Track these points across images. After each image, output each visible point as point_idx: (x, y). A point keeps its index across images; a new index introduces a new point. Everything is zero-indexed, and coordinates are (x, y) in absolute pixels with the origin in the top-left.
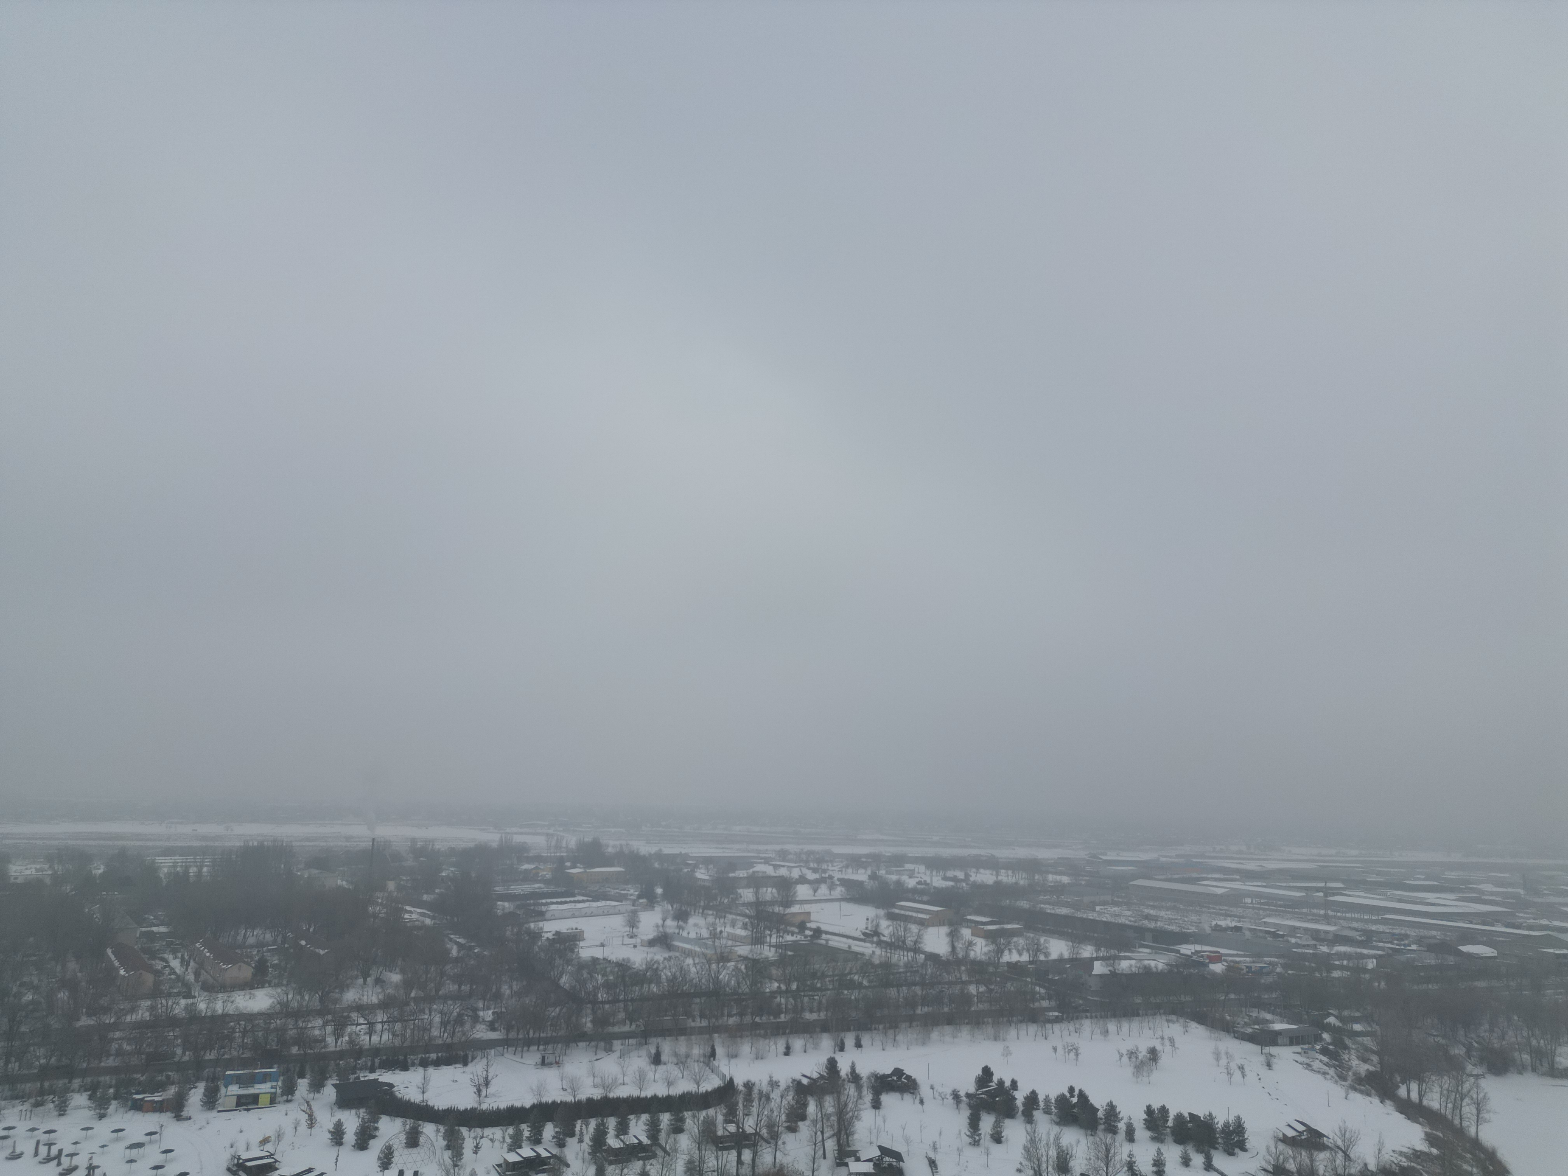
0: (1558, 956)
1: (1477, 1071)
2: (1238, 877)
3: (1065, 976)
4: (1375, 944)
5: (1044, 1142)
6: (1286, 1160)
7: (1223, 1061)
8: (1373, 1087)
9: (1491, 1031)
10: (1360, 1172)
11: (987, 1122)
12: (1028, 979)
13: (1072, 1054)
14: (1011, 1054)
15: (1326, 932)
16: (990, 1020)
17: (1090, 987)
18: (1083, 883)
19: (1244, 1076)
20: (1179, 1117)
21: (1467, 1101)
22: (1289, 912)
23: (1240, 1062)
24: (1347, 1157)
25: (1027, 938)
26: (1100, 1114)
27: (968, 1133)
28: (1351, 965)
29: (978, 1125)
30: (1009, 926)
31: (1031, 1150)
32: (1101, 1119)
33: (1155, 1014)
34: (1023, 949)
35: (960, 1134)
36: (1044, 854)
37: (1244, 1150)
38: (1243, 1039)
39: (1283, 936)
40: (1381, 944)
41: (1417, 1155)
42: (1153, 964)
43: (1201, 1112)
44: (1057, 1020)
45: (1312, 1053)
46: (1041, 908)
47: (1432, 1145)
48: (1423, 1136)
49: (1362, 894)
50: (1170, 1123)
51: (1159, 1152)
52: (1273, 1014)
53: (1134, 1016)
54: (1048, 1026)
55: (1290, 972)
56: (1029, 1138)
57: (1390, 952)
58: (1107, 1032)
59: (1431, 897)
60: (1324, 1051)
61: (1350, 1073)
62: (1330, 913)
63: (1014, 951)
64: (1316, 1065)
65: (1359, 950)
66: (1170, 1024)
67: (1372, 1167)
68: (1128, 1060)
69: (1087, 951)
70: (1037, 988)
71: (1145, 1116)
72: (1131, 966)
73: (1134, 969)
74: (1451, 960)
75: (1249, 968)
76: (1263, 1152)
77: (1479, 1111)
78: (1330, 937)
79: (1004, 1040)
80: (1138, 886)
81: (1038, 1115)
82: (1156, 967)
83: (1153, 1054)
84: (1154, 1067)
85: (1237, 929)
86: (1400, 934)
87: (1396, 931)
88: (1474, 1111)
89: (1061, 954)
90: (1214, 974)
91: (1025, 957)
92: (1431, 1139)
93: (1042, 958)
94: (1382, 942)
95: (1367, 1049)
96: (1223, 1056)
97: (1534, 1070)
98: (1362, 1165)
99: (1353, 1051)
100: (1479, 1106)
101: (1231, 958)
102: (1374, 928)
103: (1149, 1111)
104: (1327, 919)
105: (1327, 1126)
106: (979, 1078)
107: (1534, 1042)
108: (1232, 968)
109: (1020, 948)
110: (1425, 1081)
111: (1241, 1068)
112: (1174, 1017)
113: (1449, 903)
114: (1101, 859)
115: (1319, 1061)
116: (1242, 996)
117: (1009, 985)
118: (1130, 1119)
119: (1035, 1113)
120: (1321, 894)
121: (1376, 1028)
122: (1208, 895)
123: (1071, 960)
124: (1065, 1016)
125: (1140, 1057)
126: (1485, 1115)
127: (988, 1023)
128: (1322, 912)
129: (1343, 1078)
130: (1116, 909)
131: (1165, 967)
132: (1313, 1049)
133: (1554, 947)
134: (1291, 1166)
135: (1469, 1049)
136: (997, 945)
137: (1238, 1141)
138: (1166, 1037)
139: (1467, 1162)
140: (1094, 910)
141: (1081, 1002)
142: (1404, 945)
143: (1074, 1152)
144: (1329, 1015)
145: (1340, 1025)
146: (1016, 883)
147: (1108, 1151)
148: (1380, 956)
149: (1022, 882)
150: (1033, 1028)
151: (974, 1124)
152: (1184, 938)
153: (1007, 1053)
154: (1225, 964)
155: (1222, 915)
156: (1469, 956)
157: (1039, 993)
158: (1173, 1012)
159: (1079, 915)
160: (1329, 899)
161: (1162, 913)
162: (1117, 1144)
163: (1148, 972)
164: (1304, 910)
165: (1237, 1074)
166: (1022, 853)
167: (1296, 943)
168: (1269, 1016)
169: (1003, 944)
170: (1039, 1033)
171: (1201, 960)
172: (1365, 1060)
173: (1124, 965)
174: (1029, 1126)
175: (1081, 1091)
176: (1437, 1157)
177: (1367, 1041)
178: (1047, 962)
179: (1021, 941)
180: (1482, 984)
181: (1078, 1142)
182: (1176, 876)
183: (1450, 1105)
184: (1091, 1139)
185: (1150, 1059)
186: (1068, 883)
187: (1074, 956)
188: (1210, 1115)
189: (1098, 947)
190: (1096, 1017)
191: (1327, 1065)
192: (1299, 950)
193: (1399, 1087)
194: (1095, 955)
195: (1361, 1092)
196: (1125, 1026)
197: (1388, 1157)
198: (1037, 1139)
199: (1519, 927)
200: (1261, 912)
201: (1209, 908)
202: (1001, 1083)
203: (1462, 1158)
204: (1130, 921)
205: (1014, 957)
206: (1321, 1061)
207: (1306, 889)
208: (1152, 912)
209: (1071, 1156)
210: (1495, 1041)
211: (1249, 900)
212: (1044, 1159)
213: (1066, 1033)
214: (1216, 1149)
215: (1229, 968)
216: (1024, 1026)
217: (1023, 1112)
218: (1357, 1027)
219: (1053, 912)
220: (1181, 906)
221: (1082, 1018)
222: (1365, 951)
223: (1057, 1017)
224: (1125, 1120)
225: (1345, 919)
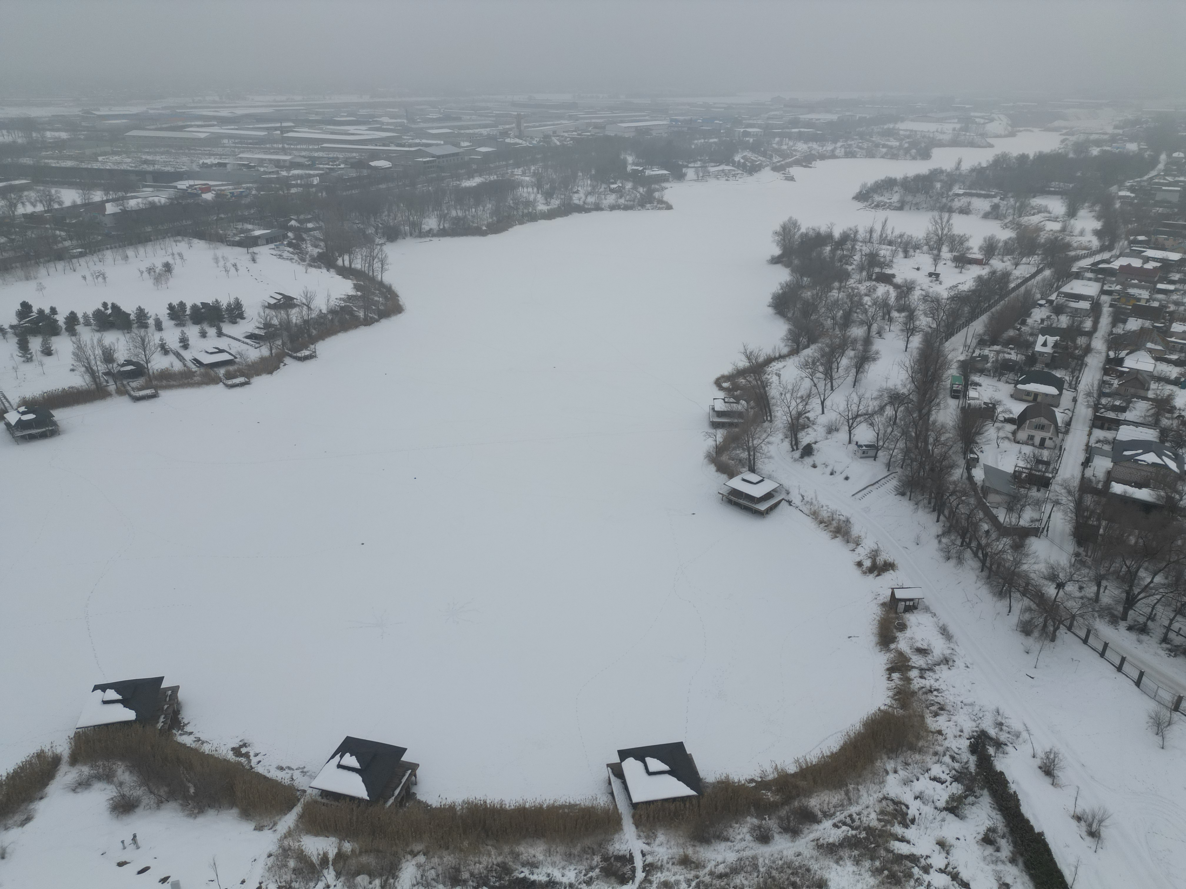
0: (425, 162)
1: (381, 241)
2: (215, 123)
3: (81, 219)
4: (317, 166)
5: (89, 346)
6: (271, 319)
7: (222, 263)
8: (322, 263)
9: (389, 215)
10: (317, 315)
11: (35, 344)
12: (48, 226)
13: (100, 279)
14: (45, 288)
15: (285, 161)
16: (18, 265)
17: (106, 224)
18: (82, 137)
19: (237, 270)
20: (194, 307)
21: (376, 260)
22: (257, 148)
23: (233, 261)
24: (309, 308)
25: (38, 191)
26: (132, 317)
27: (20, 355)
28: (303, 183)
29: (28, 347)
30: (17, 182)
31: (80, 354)
32: (134, 320)
33: (164, 238)
34: (36, 201)
35: (12, 356)
36: (35, 112)
37: (243, 318)
38: (233, 245)
39: (254, 167)
40: (321, 166)
41: (350, 298)
42: (156, 199)
43: (210, 301)
44: (81, 255)
45: (281, 247)
46: (45, 163)
47: (358, 290)
48: (352, 286)
49: (307, 130)
50: (188, 312)
51: (183, 333)
52: (253, 224)
53: (147, 242)
54: (74, 261)
55: (262, 193)
56: (75, 346)
57: (328, 171)
58: (127, 257)
59: (351, 129)
60: (290, 245)
61: (308, 256)
62: (286, 146)
63: (27, 203)
64: (286, 254)
65: (307, 172)
66: (178, 244)
67: (324, 311)
68: (148, 275)
69: (98, 196)
70: (58, 232)
71: (168, 311)
72: (138, 203)
73: (141, 206)
74: (365, 172)
75: (232, 193)
76: (256, 317)
77: (382, 265)
78: (287, 164)
79: (35, 278)
80: (134, 137)
81: (80, 328)
82: (160, 202)
83: (168, 268)
84: (170, 276)
85: (220, 165)
86: (333, 158)
87: (331, 156)
88: (380, 266)
89: (74, 202)
90: (206, 201)
91: (40, 208)
92: (357, 287)
93: (56, 206)
94: (323, 164)
95: (317, 239)
96: (221, 259)
97: (411, 235)
98: (318, 311)
99: (308, 242)
100: (383, 262)
101: (217, 188)
102: (316, 155)
103: (171, 307)
104: (284, 151)
105: (295, 292)
106: (19, 312)
107: (411, 219)
108: (219, 195)
109: (32, 201)
110: (352, 253)
111: (235, 265)
112: (180, 238)
113: (363, 132)
114: (95, 114)
115: (287, 252)
116: (230, 215)
117: (29, 233)
118: (157, 315)
119: (77, 327)
120: (279, 132)
121: (322, 224)
122: (194, 139)
123: (84, 205)
124: (88, 251)
125: (157, 271)
126: (386, 267)
127: (17, 267)
128: (280, 146)
129: (303, 260)
130: (116, 158)
131: (167, 201)
132: (282, 244)
133: (422, 157)
134: (275, 322)
135: (377, 227)
136: (7, 200)
137: (239, 314)
138: (175, 253)
139: (377, 296)
140: (97, 161)
141: (100, 238)
142: (336, 165)
143: (116, 347)
144: (291, 219)
145: (299, 225)
146: (14, 142)
147: (143, 341)
148: (321, 174)
149: (20, 141)
150: (60, 265)
151: (23, 346)
152: (180, 176)
153: (41, 288)
154: (214, 192)
155: (206, 154)
156: (376, 168)
157: (60, 236)
158: (178, 234)
159: (84, 165)
160: (285, 135)
161: (158, 158)
162: (150, 334)
163: (153, 207)
164: (268, 146)
165: (233, 270)
166: (14, 112)
167: (264, 171)
168: (250, 227)
169: (14, 199)
170: (68, 268)
171: (195, 191)
172: (316, 246)
173: (132, 204)
174: (74, 338)
175: (113, 304)
176: (360, 297)
177: (317, 233)
178: (62, 209)
179: (32, 194)
180: (383, 186)
181: (118, 339)
182: (164, 126)
183: (367, 265)
184: (128, 336)
185: (166, 271)
186: (68, 139)
187: (87, 201)
188: (217, 301)
189: (106, 191)
190: (116, 247)
191: (292, 253)
192: (267, 176)
193: (337, 260)
194: (105, 198)
195: (315, 267)
196: (141, 250)
197: (333, 303)
198: (83, 346)
199: (404, 146)
200: (236, 150)
201: (196, 150)
202: (41, 312)
203: (374, 294)
204: (132, 167)
205: (29, 209)
206: (288, 251)
207: (267, 129)
208: (149, 158)
209: (114, 351)
210: (391, 221)
211: (225, 141)
212: (92, 357)
213: (91, 264)
214: (224, 322)
215: (218, 196)
216: (52, 264)
217: (66, 329)
218: (310, 225)
219: (58, 165)
220: (173, 151)
221: (103, 250)
222: (312, 172)
223: (81, 252)
224: (153, 317)
225: (296, 149)
